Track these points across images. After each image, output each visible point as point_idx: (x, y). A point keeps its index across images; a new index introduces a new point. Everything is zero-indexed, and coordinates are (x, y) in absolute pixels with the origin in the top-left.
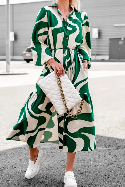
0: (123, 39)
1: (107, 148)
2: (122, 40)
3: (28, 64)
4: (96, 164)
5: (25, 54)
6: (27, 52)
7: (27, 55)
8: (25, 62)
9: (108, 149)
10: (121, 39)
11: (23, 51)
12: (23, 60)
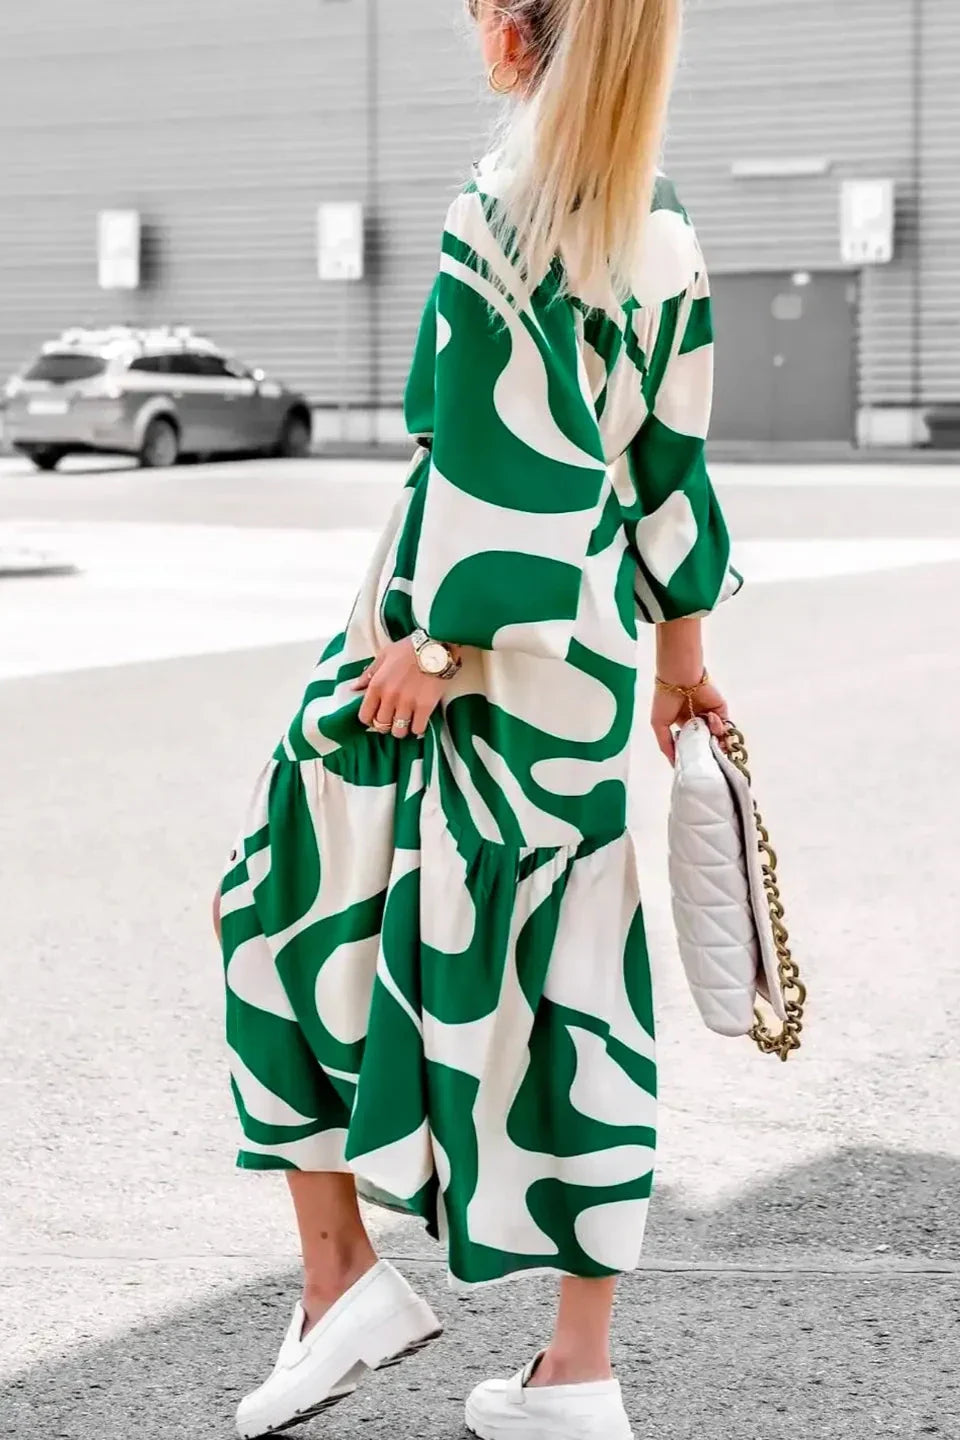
0: (801, 279)
1: (918, 1262)
2: (800, 290)
3: (48, 479)
4: (877, 1415)
5: (22, 399)
6: (43, 386)
7: (37, 408)
8: (26, 464)
9: (929, 1263)
10: (786, 275)
11: (8, 373)
12: (8, 447)
